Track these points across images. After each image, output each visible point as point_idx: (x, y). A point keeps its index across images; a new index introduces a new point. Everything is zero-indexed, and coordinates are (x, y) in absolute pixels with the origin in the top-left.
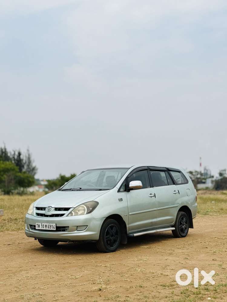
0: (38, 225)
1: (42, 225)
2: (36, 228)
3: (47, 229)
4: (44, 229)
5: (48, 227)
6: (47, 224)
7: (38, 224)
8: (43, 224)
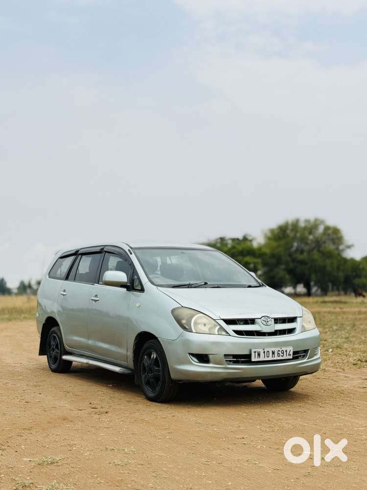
0: (257, 354)
1: (264, 352)
2: (253, 359)
3: (276, 358)
4: (270, 358)
5: (278, 354)
6: (276, 350)
7: (257, 350)
8: (266, 350)
